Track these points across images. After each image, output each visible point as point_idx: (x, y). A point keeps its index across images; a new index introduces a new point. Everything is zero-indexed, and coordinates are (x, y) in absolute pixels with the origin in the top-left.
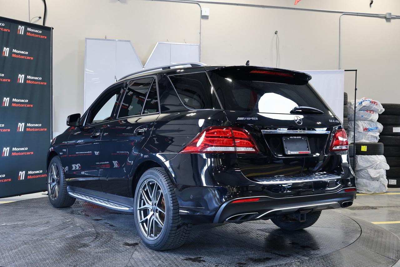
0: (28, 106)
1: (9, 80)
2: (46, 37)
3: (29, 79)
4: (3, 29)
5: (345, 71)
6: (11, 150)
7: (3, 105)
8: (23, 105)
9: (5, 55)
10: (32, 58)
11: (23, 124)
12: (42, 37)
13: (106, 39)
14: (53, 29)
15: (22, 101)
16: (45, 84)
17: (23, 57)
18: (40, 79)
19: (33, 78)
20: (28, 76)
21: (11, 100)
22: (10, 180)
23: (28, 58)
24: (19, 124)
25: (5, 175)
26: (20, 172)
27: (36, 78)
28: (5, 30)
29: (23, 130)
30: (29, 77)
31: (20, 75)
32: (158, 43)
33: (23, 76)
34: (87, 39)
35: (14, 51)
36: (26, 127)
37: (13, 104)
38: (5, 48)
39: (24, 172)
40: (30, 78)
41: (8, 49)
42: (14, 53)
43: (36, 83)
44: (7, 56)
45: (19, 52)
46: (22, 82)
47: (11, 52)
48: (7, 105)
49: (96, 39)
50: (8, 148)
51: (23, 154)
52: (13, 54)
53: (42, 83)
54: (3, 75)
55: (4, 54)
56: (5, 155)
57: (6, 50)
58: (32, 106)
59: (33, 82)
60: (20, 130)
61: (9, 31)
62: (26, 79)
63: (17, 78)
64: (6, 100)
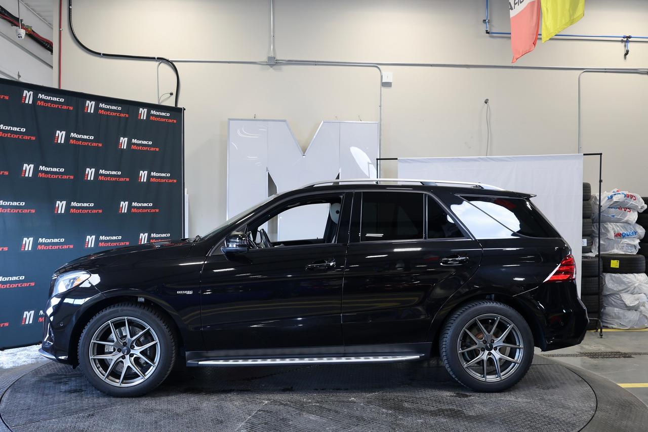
0: (153, 211)
1: (128, 179)
2: (175, 121)
3: (153, 177)
4: (119, 115)
5: (584, 155)
7: (120, 212)
8: (145, 211)
9: (122, 148)
10: (157, 149)
11: (146, 234)
12: (170, 121)
13: (255, 119)
14: (184, 109)
15: (145, 205)
16: (175, 181)
17: (145, 149)
18: (169, 175)
19: (158, 174)
20: (152, 173)
21: (130, 205)
23: (152, 149)
24: (141, 234)
27: (163, 175)
28: (122, 115)
29: (146, 242)
31: (141, 172)
32: (322, 122)
33: (146, 172)
34: (230, 119)
35: (134, 141)
36: (150, 238)
37: (133, 209)
38: (122, 138)
40: (154, 175)
41: (126, 139)
42: (134, 144)
43: (163, 181)
44: (125, 148)
45: (140, 142)
46: (145, 181)
47: (129, 143)
48: (126, 211)
49: (242, 120)
52: (132, 146)
53: (171, 181)
54: (120, 172)
55: (120, 145)
57: (124, 141)
58: (157, 211)
59: (158, 180)
60: (143, 243)
61: (127, 116)
62: (149, 176)
63: (137, 176)
64: (124, 205)
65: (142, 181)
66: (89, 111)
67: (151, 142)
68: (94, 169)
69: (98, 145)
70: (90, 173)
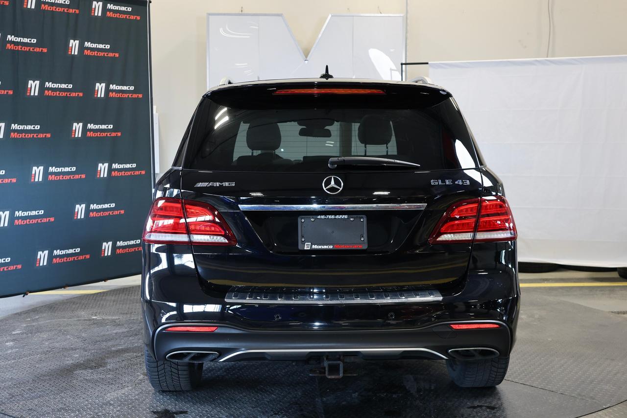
0: (114, 134)
1: (81, 94)
2: (139, 18)
3: (113, 91)
4: (67, 10)
6: (87, 208)
7: (73, 136)
8: (104, 134)
9: (73, 53)
10: (117, 55)
11: (106, 165)
12: (132, 17)
13: (242, 14)
14: (150, 2)
15: (104, 127)
16: (140, 96)
17: (102, 54)
18: (132, 88)
19: (119, 88)
20: (111, 85)
21: (85, 127)
22: (88, 256)
23: (111, 55)
24: (100, 165)
25: (79, 249)
26: (104, 244)
27: (125, 88)
28: (71, 11)
29: (106, 176)
30: (113, 87)
31: (98, 84)
32: (330, 16)
33: (103, 85)
34: (209, 14)
35: (88, 44)
36: (110, 170)
37: (88, 133)
38: (72, 41)
39: (110, 243)
40: (114, 89)
41: (77, 42)
42: (88, 48)
43: (126, 96)
44: (76, 53)
45: (94, 46)
46: (103, 96)
47: (82, 47)
48: (80, 136)
49: (224, 14)
50: (83, 206)
51: (107, 213)
52: (86, 51)
53: (135, 96)
54: (71, 85)
55: (70, 50)
56: (79, 217)
57: (74, 44)
58: (119, 134)
59: (120, 95)
60: (102, 176)
61: (77, 11)
62: (107, 90)
63: (93, 90)
64: (78, 127)
65: (99, 96)
66: (29, 7)
67: (109, 46)
68: (39, 81)
69: (42, 50)
70: (34, 86)
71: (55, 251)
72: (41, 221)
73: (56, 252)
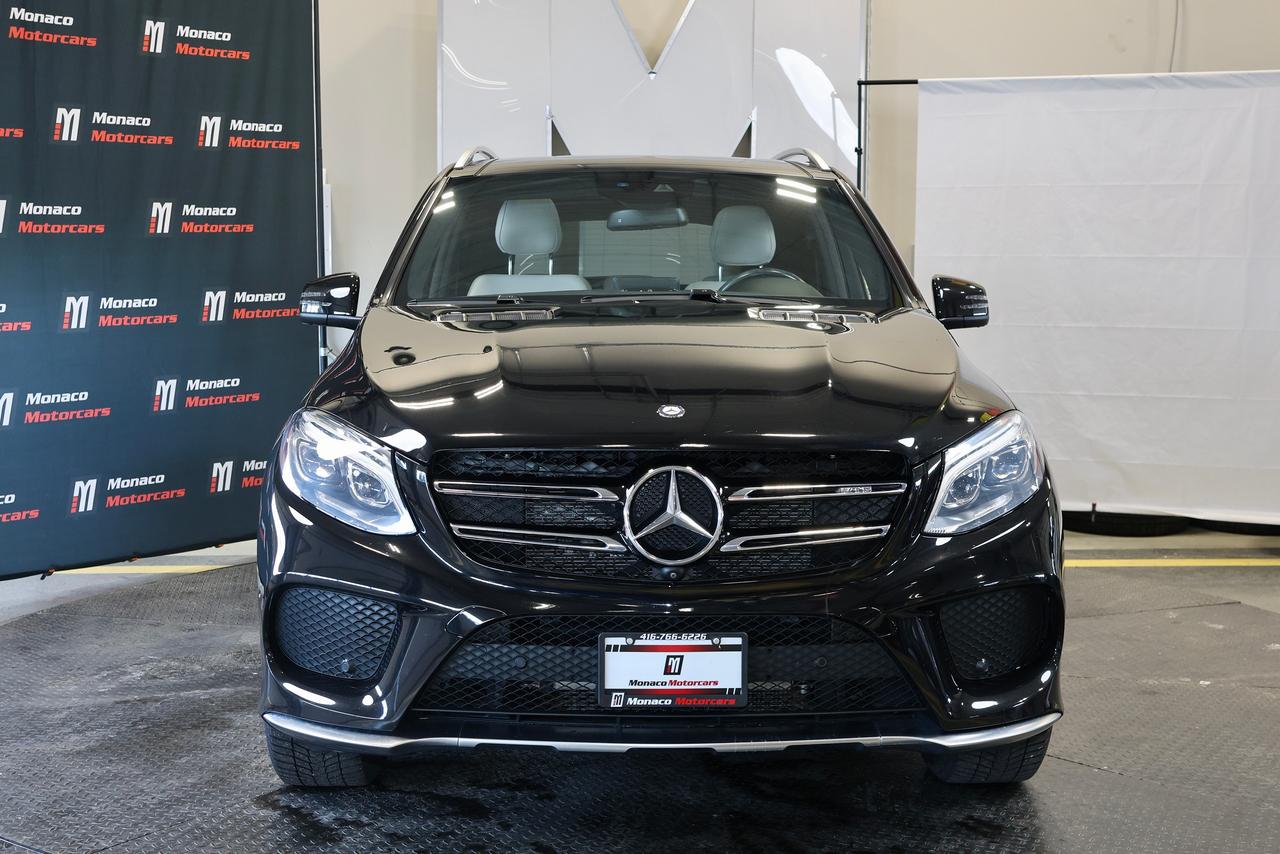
0: (238, 228)
1: (169, 140)
3: (237, 133)
6: (181, 387)
7: (152, 230)
8: (218, 228)
9: (152, 50)
10: (246, 56)
11: (222, 294)
15: (217, 212)
16: (296, 145)
17: (214, 53)
18: (278, 128)
19: (251, 127)
20: (234, 122)
21: (177, 211)
22: (181, 493)
24: (209, 294)
25: (163, 477)
26: (217, 466)
27: (263, 128)
29: (220, 318)
30: (236, 125)
31: (205, 119)
33: (217, 120)
35: (183, 31)
36: (230, 305)
37: (185, 224)
38: (149, 23)
39: (229, 465)
40: (240, 129)
41: (161, 25)
42: (184, 40)
43: (265, 144)
44: (159, 50)
45: (198, 34)
46: (215, 144)
47: (171, 37)
48: (166, 231)
50: (173, 383)
51: (222, 400)
52: (179, 45)
53: (284, 145)
54: (149, 120)
55: (146, 43)
56: (163, 408)
57: (155, 30)
58: (250, 228)
59: (250, 143)
60: (212, 318)
62: (226, 132)
63: (196, 132)
64: (162, 211)
65: (207, 144)
67: (229, 35)
68: (79, 110)
69: (85, 42)
70: (68, 121)
71: (111, 481)
72: (82, 414)
73: (115, 483)
